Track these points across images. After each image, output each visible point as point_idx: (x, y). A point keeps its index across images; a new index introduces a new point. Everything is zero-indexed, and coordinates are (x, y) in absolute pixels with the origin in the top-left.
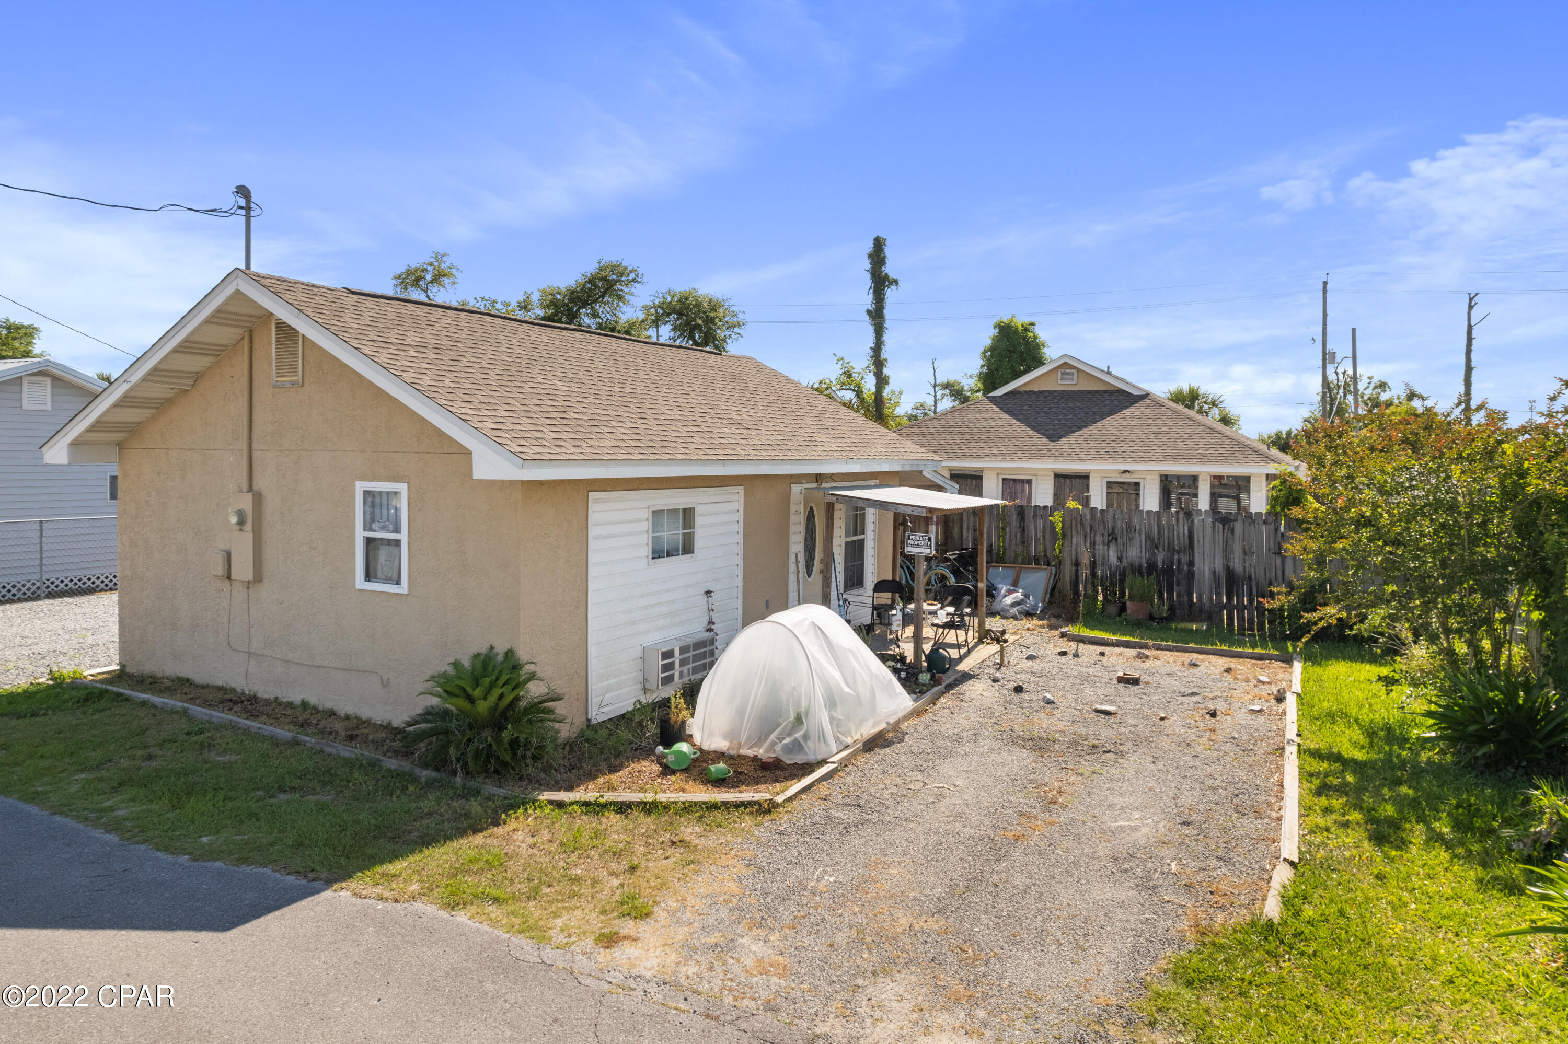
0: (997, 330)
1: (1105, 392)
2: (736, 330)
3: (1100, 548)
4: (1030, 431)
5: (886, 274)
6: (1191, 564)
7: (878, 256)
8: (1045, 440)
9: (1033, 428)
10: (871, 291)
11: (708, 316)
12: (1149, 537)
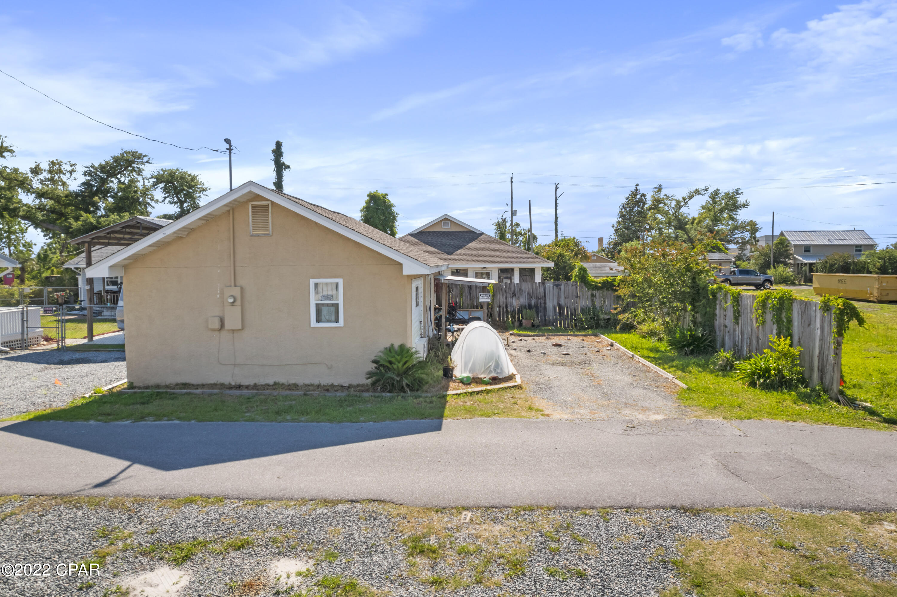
0: (368, 198)
1: (464, 232)
2: (204, 193)
3: (509, 299)
4: (437, 251)
5: (284, 162)
6: (545, 303)
7: (279, 152)
8: (445, 254)
9: (438, 249)
10: (275, 172)
11: (190, 185)
12: (528, 294)
